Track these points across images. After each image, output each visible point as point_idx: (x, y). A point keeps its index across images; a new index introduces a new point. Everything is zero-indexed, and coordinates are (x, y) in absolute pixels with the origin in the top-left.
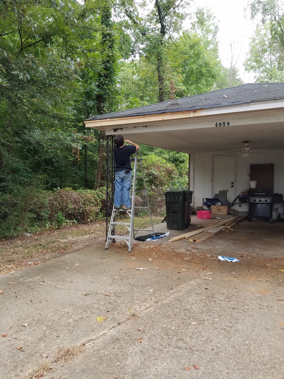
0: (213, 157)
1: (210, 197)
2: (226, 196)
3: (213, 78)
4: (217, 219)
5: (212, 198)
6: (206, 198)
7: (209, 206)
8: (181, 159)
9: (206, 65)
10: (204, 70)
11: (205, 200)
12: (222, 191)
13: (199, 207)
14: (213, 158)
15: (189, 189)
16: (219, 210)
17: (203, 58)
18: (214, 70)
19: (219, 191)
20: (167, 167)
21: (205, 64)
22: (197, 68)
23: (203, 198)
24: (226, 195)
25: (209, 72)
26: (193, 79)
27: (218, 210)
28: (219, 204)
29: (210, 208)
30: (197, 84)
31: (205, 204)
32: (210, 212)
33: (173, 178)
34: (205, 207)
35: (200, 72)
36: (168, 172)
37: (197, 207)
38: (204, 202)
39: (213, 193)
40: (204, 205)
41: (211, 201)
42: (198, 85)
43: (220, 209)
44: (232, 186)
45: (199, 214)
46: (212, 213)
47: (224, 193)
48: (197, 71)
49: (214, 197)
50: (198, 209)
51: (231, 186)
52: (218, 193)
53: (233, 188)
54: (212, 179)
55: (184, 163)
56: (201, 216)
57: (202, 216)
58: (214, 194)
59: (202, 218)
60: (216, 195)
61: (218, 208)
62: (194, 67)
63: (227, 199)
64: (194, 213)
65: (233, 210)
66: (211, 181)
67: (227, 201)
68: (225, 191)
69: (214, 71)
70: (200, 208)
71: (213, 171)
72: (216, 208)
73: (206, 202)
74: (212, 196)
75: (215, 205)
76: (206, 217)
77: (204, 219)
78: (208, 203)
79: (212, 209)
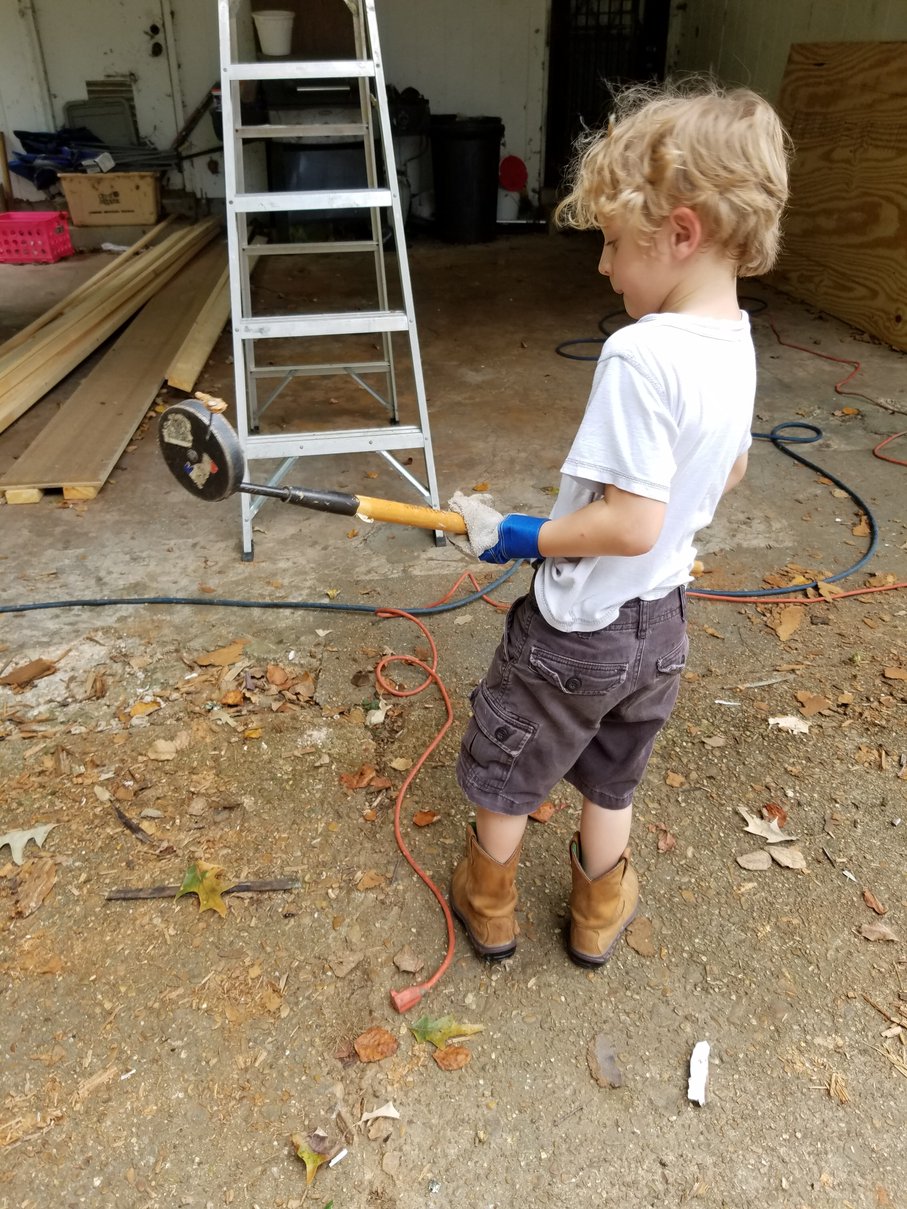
1: (40, 122)
2: (134, 115)
5: (52, 131)
6: (18, 134)
7: (46, 180)
11: (17, 145)
12: (103, 84)
16: (112, 202)
19: (89, 84)
23: (2, 135)
24: (132, 108)
27: (104, 200)
28: (105, 161)
29: (53, 189)
31: (18, 167)
32: (62, 217)
34: (25, 190)
38: (11, 158)
39: (52, 96)
40: (13, 175)
41: (51, 146)
43: (116, 194)
44: (157, 50)
46: (75, 221)
47: (114, 94)
49: (61, 121)
51: (149, 46)
52: (82, 94)
53: (162, 59)
54: (28, 3)
56: (13, 247)
57: (22, 247)
58: (60, 104)
59: (24, 255)
60: (71, 108)
61: (106, 189)
63: (137, 130)
65: (182, 193)
66: (22, 14)
67: (140, 143)
68: (122, 84)
72: (94, 187)
73: (23, 152)
74: (54, 117)
75: (84, 171)
76: (44, 251)
77: (38, 262)
78: (39, 162)
79: (69, 198)
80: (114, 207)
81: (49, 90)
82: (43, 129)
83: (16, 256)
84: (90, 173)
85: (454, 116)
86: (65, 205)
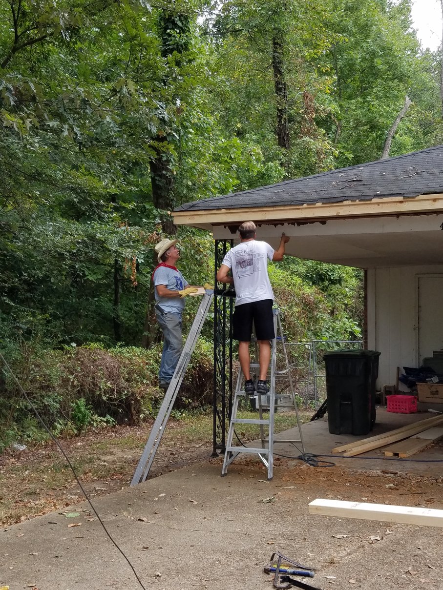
0: (419, 276)
1: (413, 364)
3: (401, 80)
4: (431, 412)
5: (418, 368)
6: (404, 368)
7: (412, 385)
8: (335, 276)
9: (387, 50)
10: (379, 62)
11: (403, 372)
12: (440, 352)
13: (390, 387)
14: (419, 278)
15: (366, 346)
16: (435, 394)
17: (379, 35)
18: (405, 63)
19: (434, 352)
20: (303, 294)
21: (383, 49)
22: (364, 59)
23: (398, 368)
25: (391, 67)
26: (353, 83)
27: (432, 393)
28: (435, 379)
29: (414, 388)
30: (364, 97)
31: (402, 379)
32: (415, 398)
33: (317, 321)
34: (403, 388)
35: (372, 67)
36: (306, 306)
37: (386, 387)
38: (400, 376)
39: (420, 355)
40: (400, 383)
41: (416, 373)
42: (367, 99)
43: (437, 391)
45: (391, 403)
46: (420, 399)
48: (364, 65)
49: (421, 364)
50: (389, 391)
52: (431, 355)
54: (417, 325)
55: (340, 284)
56: (395, 407)
57: (398, 407)
58: (422, 358)
59: (398, 410)
60: (426, 360)
61: (434, 389)
62: (357, 56)
64: (379, 401)
66: (415, 329)
69: (404, 67)
70: (392, 390)
71: (419, 307)
72: (429, 388)
73: (405, 375)
74: (419, 363)
75: (427, 383)
76: (406, 409)
77: (402, 413)
78: (410, 378)
79: (419, 392)
80: (436, 396)
81: (419, 354)
82: (414, 367)
83: (395, 410)
84: (429, 383)
86: (417, 394)
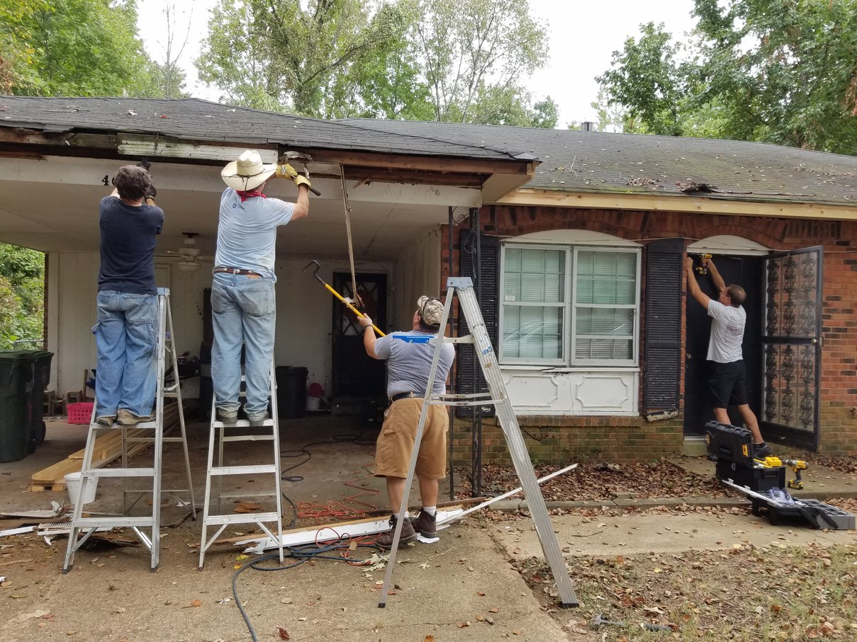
3: (120, 76)
8: (30, 267)
9: (104, 41)
10: (97, 52)
13: (75, 394)
15: (45, 346)
17: (96, 21)
18: (125, 58)
21: (101, 37)
22: (78, 43)
23: (86, 371)
25: (110, 59)
26: (66, 66)
30: (79, 81)
31: (90, 384)
33: (2, 317)
34: (90, 394)
35: (88, 54)
37: (69, 395)
38: (88, 380)
40: (87, 388)
42: (83, 86)
45: (74, 413)
48: (80, 49)
50: (72, 398)
55: (37, 277)
56: (77, 417)
57: (82, 417)
59: (82, 421)
62: (72, 38)
64: (59, 411)
69: (124, 61)
70: (78, 397)
83: (77, 421)
85: (288, 367)
